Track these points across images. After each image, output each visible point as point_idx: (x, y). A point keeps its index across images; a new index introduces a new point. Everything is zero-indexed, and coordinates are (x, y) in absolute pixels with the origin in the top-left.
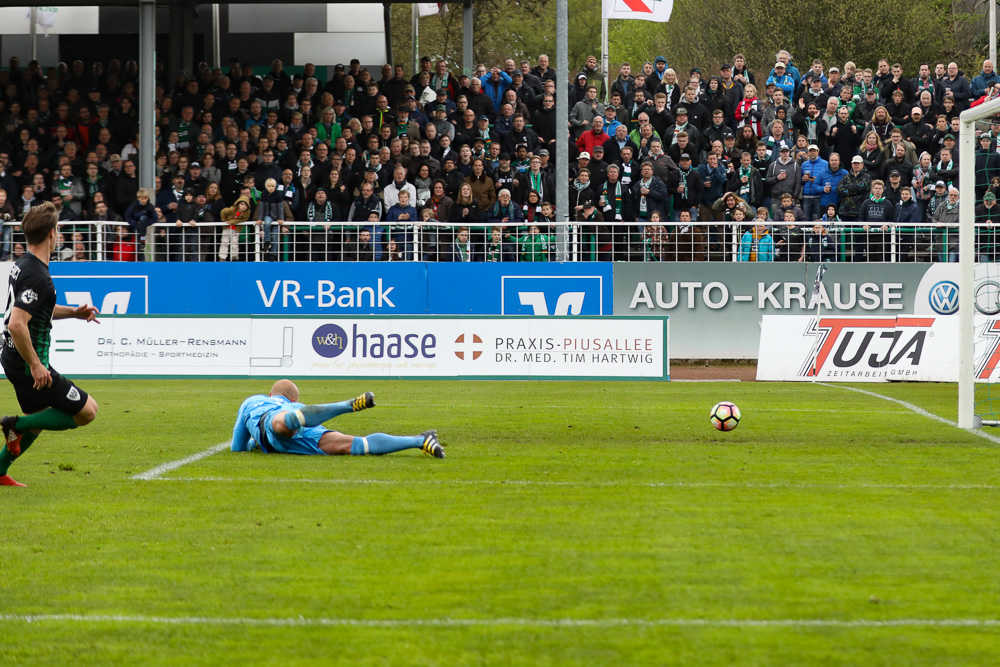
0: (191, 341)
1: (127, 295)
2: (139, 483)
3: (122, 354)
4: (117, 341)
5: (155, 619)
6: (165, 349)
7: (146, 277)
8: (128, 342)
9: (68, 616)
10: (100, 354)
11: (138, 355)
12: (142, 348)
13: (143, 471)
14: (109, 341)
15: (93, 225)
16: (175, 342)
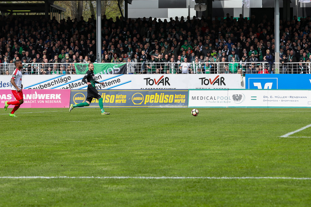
0: (291, 97)
1: (272, 83)
2: (283, 138)
3: (270, 101)
4: (269, 97)
5: (294, 178)
6: (283, 99)
7: (277, 78)
8: (272, 97)
9: (268, 177)
10: (264, 101)
11: (275, 101)
12: (276, 99)
13: (283, 135)
14: (267, 97)
15: (261, 63)
16: (286, 97)
